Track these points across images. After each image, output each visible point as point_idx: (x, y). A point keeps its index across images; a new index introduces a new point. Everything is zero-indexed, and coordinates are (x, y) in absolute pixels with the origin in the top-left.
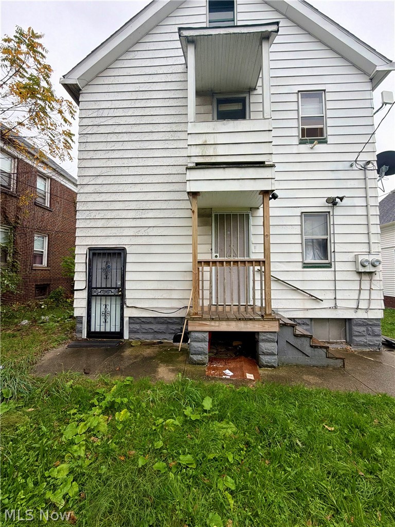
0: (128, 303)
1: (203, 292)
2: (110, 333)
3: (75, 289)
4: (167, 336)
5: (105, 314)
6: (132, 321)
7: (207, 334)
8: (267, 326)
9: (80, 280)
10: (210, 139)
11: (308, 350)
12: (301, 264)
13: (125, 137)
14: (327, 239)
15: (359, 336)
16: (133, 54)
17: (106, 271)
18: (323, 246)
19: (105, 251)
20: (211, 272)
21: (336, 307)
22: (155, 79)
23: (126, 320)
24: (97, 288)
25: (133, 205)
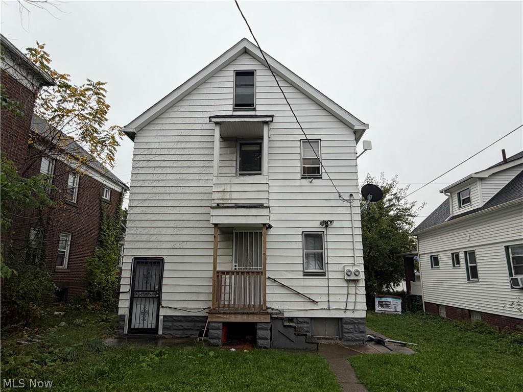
0: (164, 304)
1: (225, 295)
2: (147, 329)
3: (120, 291)
4: (194, 332)
5: (144, 313)
6: (166, 319)
7: (221, 324)
8: (262, 318)
9: (125, 285)
10: (228, 188)
11: (293, 337)
12: (302, 273)
13: (169, 170)
14: (322, 253)
15: (348, 332)
16: (177, 108)
17: (147, 277)
18: (320, 258)
19: (147, 261)
20: (230, 278)
21: (329, 309)
22: (194, 127)
23: (161, 318)
24: (138, 291)
25: (172, 224)
